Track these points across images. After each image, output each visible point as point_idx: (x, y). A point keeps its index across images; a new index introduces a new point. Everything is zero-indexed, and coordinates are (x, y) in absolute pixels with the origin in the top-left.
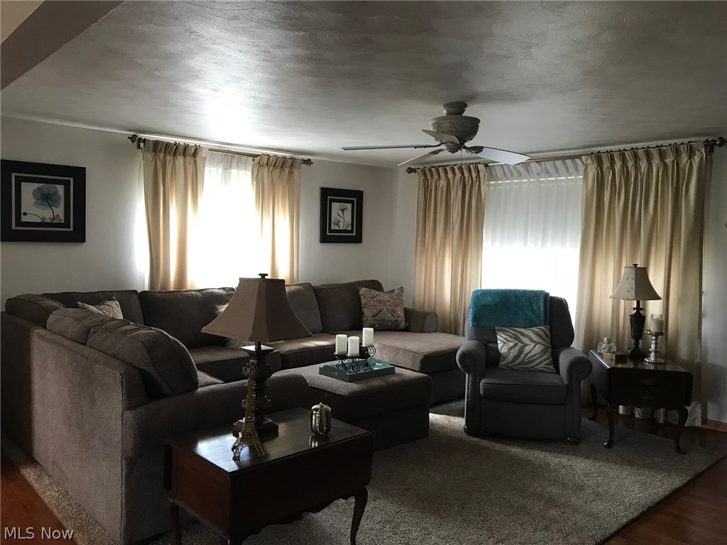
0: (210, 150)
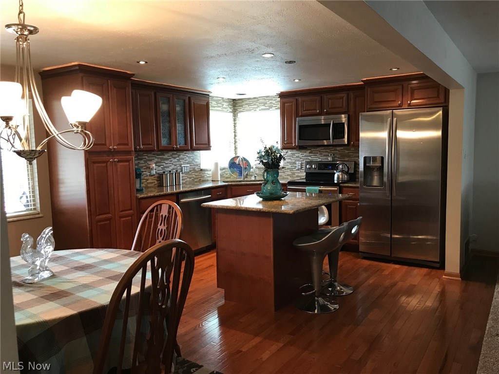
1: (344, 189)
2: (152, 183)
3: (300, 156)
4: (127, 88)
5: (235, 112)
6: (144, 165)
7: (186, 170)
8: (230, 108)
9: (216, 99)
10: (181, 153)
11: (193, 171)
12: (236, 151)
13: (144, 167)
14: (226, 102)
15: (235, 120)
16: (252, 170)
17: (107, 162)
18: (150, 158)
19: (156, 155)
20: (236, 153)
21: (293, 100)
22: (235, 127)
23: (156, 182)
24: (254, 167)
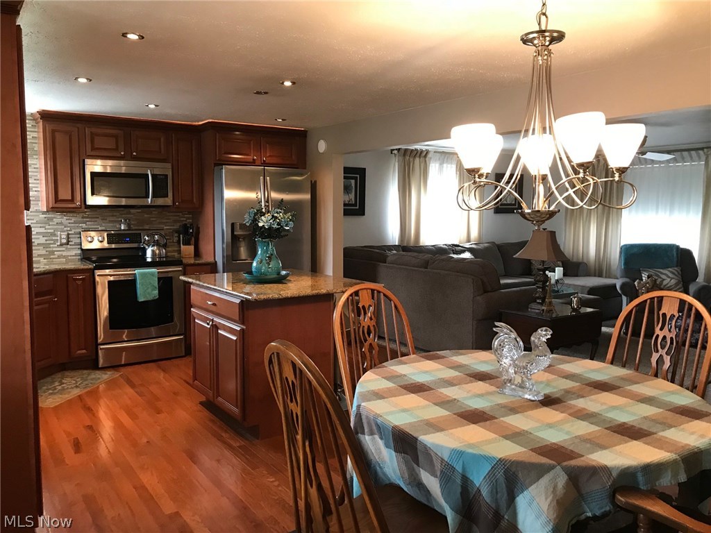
0: (435, 152)
1: (188, 268)
3: (66, 222)
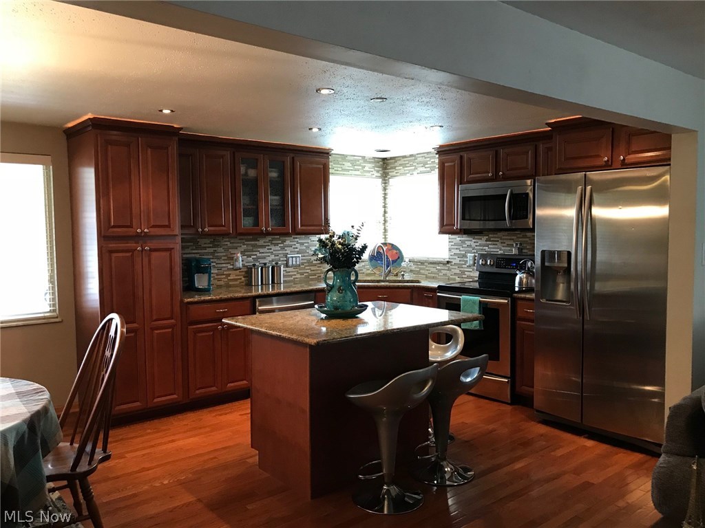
1: (519, 302)
2: (236, 280)
3: (473, 245)
4: (170, 148)
5: (385, 177)
6: (224, 254)
7: (294, 263)
8: (378, 172)
9: (352, 158)
10: (287, 238)
11: (307, 264)
12: (385, 235)
13: (223, 258)
14: (370, 162)
15: (385, 189)
16: (403, 264)
17: (133, 251)
18: (235, 245)
19: (244, 241)
20: (385, 238)
21: (456, 157)
22: (385, 198)
23: (243, 279)
24: (407, 260)
